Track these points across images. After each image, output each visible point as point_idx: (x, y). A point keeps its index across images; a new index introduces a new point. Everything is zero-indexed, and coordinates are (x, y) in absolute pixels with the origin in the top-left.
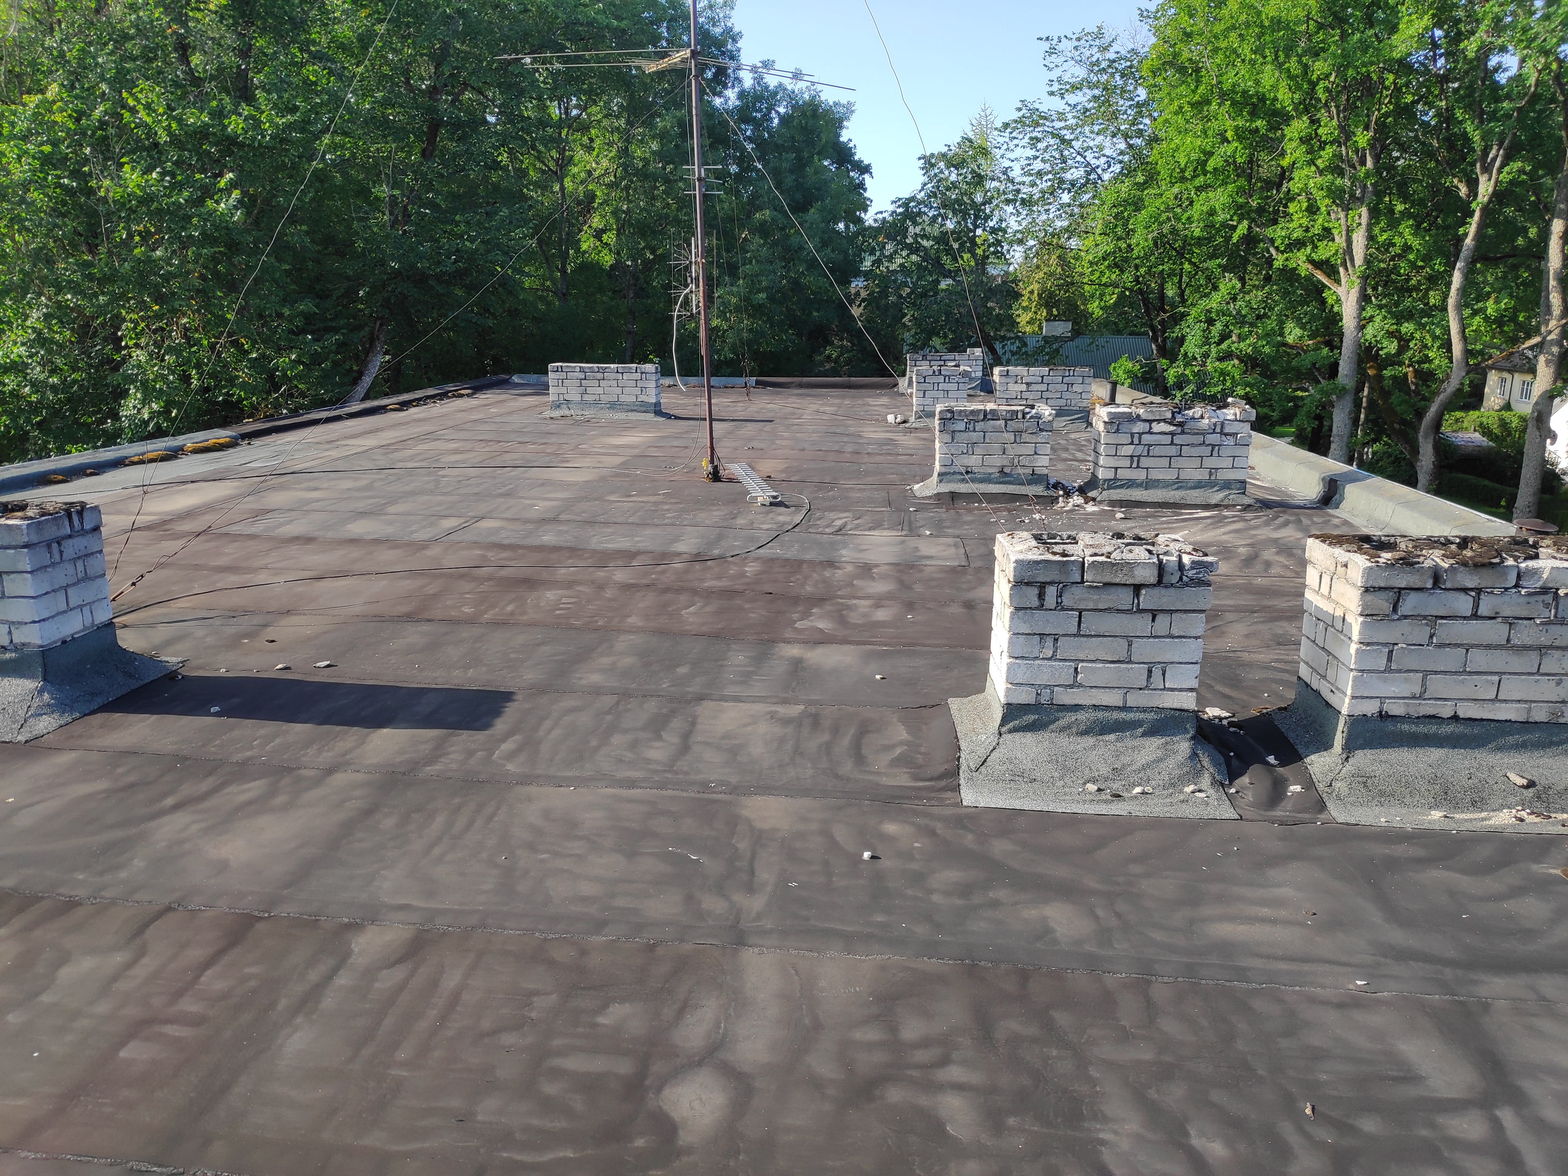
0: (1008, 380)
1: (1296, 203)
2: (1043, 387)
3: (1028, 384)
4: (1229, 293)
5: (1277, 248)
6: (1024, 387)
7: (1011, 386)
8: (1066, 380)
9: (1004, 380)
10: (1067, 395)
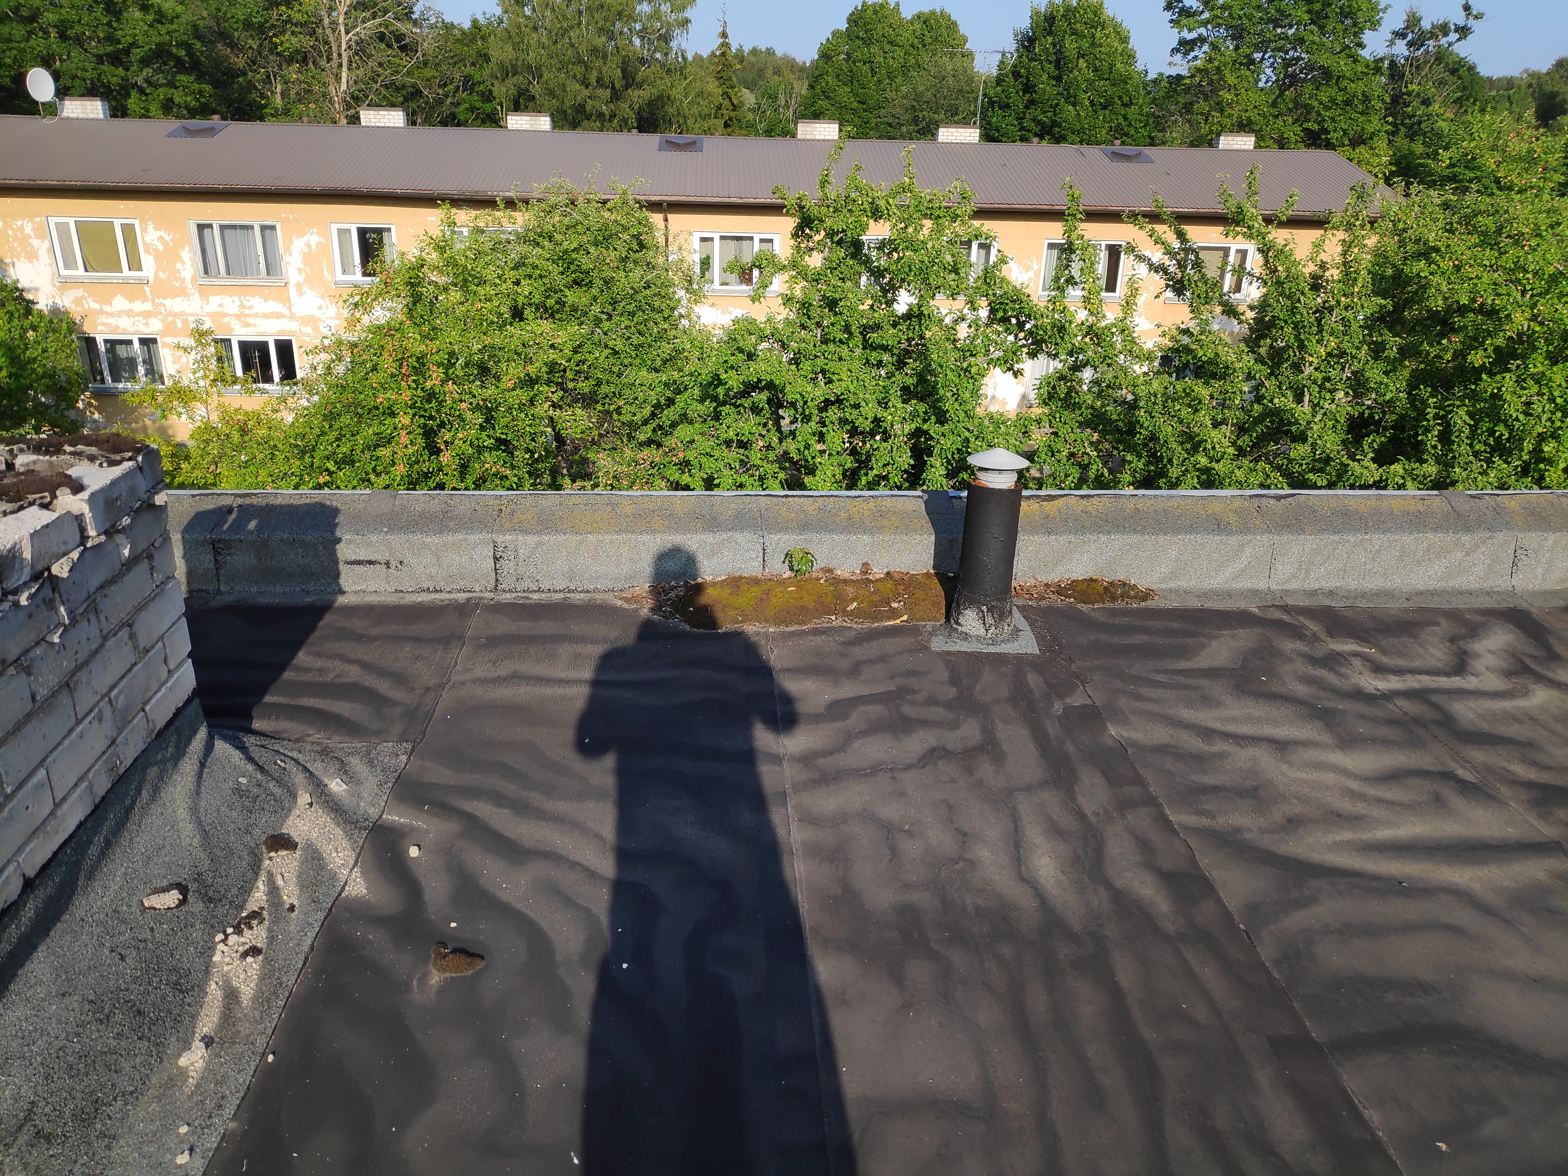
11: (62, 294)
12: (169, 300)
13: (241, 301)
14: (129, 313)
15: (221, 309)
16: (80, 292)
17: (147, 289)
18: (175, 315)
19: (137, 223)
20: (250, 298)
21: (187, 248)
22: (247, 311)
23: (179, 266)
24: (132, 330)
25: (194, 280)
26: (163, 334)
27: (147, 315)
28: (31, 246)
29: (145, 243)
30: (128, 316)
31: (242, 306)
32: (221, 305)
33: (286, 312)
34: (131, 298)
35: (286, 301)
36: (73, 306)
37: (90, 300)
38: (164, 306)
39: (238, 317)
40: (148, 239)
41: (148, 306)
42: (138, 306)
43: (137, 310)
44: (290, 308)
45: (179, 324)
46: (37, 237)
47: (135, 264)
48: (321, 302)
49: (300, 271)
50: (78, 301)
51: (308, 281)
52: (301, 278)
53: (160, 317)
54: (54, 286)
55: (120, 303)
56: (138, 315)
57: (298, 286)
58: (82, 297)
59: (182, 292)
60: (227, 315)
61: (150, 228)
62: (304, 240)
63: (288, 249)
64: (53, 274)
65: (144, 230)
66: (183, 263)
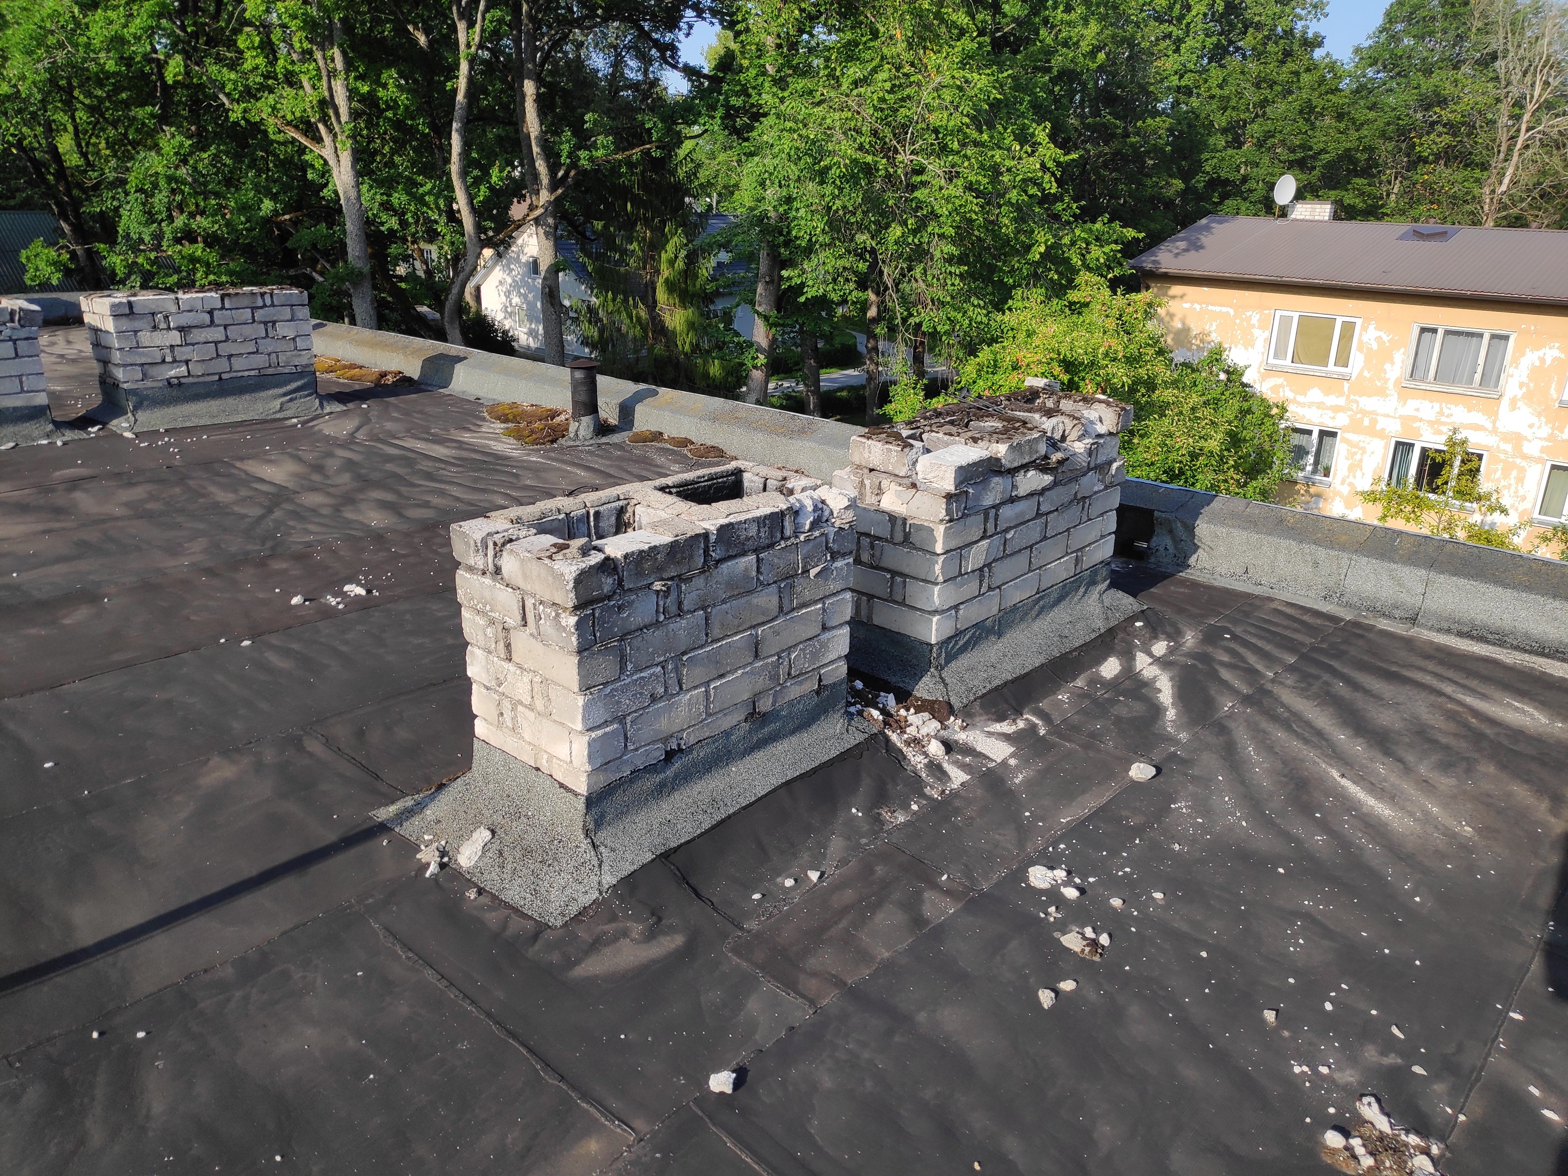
0: (137, 325)
1: (244, 37)
2: (217, 334)
3: (181, 329)
4: (176, 154)
5: (228, 95)
6: (175, 337)
7: (146, 337)
8: (259, 315)
9: (125, 324)
10: (267, 346)
11: (1263, 380)
12: (1364, 398)
13: (1441, 409)
14: (1320, 406)
15: (1416, 414)
16: (1279, 380)
17: (1346, 385)
18: (1364, 413)
19: (1359, 322)
20: (1452, 406)
21: (1402, 350)
22: (1443, 419)
23: (1387, 366)
24: (1317, 422)
25: (1397, 381)
26: (1345, 429)
27: (1337, 409)
28: (1252, 335)
29: (1360, 339)
30: (1318, 408)
31: (1441, 413)
32: (1417, 410)
33: (1489, 426)
34: (1327, 392)
35: (1493, 415)
36: (1269, 393)
37: (1287, 389)
38: (1357, 402)
39: (1431, 423)
40: (1365, 338)
41: (1341, 401)
42: (1332, 400)
43: (1328, 404)
44: (1494, 422)
45: (1366, 422)
46: (1260, 328)
47: (1343, 360)
48: (1535, 420)
49: (1521, 385)
50: (1275, 389)
51: (1528, 397)
52: (1520, 393)
53: (1349, 413)
54: (1259, 372)
55: (1315, 394)
56: (1327, 408)
57: (1513, 403)
58: (1281, 386)
59: (1382, 392)
60: (1421, 420)
61: (1372, 327)
62: (1540, 353)
63: (1516, 362)
64: (1262, 362)
65: (1364, 329)
66: (1393, 363)
